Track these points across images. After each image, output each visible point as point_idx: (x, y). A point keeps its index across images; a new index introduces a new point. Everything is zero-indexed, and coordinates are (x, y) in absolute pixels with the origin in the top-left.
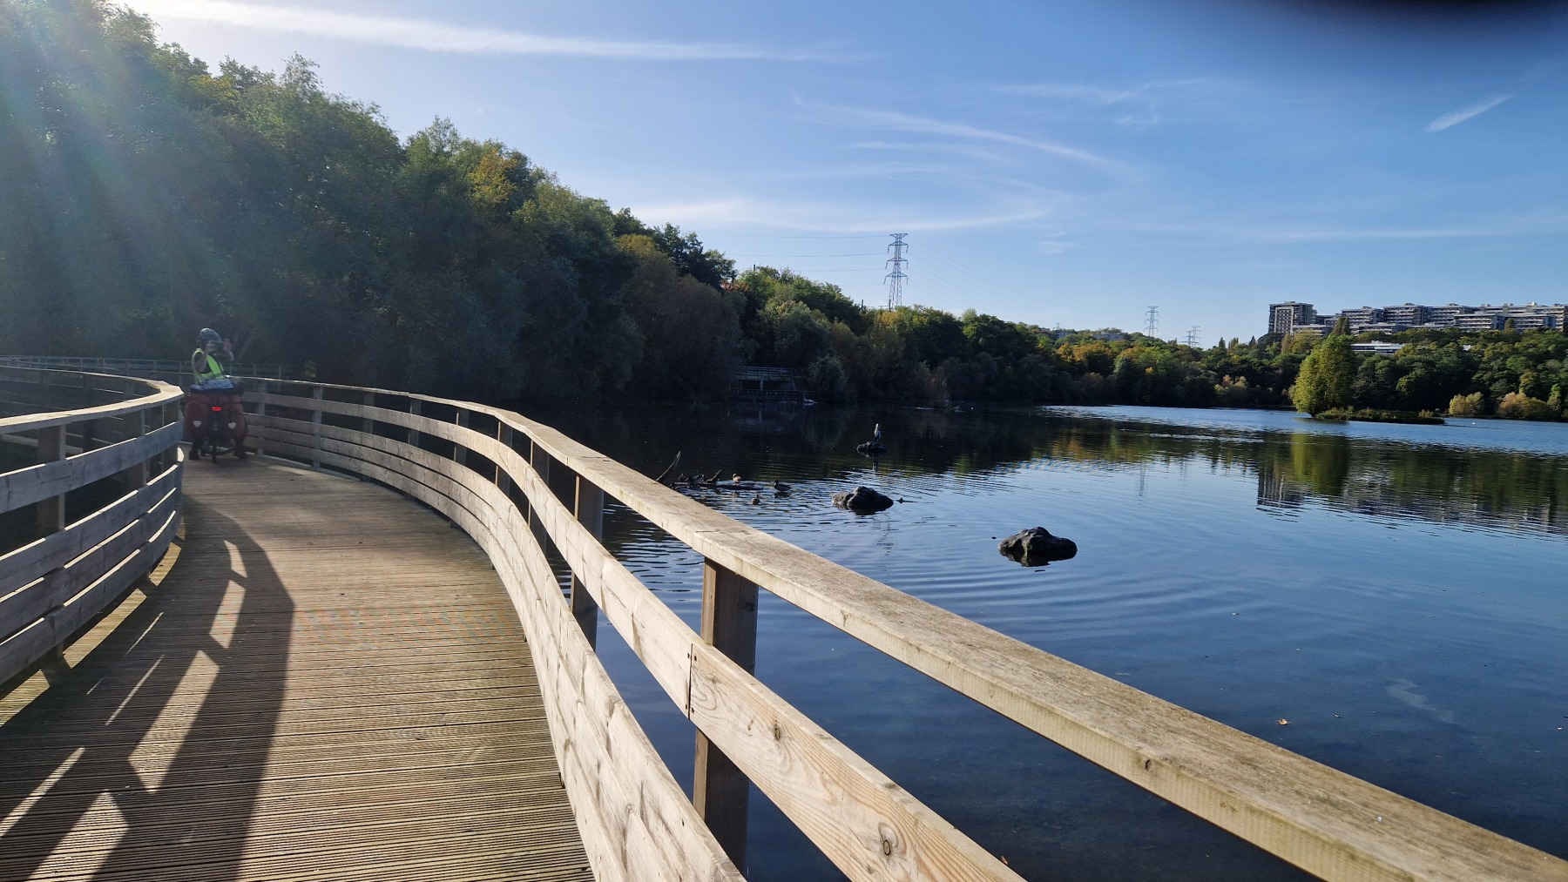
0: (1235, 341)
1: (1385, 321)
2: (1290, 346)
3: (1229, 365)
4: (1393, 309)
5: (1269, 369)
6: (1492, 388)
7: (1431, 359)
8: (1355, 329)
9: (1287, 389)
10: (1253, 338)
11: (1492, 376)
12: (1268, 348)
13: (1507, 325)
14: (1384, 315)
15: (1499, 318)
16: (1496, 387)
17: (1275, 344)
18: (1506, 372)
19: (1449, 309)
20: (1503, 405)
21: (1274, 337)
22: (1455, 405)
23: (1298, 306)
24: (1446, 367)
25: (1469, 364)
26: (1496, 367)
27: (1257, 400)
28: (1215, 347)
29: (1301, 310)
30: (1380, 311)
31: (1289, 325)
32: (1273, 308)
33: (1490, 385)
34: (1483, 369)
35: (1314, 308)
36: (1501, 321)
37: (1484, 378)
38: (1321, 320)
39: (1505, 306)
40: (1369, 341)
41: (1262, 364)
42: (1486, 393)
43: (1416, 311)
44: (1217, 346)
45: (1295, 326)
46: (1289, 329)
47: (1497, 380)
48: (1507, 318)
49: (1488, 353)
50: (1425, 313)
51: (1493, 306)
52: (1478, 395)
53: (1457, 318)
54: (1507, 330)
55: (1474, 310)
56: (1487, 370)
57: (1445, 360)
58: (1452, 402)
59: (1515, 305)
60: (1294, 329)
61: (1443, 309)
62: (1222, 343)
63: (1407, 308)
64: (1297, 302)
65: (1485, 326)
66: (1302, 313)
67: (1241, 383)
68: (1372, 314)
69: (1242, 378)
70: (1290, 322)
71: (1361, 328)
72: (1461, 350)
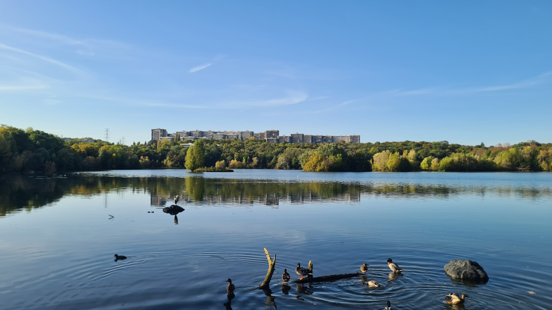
0: (139, 143)
1: (190, 136)
2: (160, 145)
3: (141, 152)
4: (193, 132)
5: (156, 153)
7: (208, 149)
8: (182, 139)
9: (163, 161)
10: (146, 142)
11: (227, 155)
12: (152, 146)
13: (226, 138)
14: (190, 134)
15: (224, 135)
16: (228, 158)
17: (154, 144)
18: (230, 153)
19: (209, 132)
20: (231, 164)
21: (154, 141)
22: (217, 165)
23: (161, 130)
24: (212, 152)
25: (220, 151)
26: (227, 152)
27: (153, 166)
28: (132, 145)
29: (162, 131)
30: (188, 132)
31: (159, 137)
32: (153, 130)
33: (226, 157)
34: (223, 152)
35: (167, 131)
36: (225, 136)
37: (224, 155)
38: (169, 135)
39: (225, 131)
40: (188, 143)
41: (153, 152)
42: (226, 160)
43: (199, 132)
45: (161, 137)
46: (159, 138)
48: (226, 135)
49: (224, 147)
50: (202, 134)
51: (221, 131)
52: (223, 161)
53: (212, 135)
54: (226, 140)
55: (216, 133)
56: (225, 152)
57: (213, 149)
58: (216, 164)
59: (227, 131)
60: (161, 139)
61: (207, 132)
62: (134, 144)
63: (197, 132)
64: (161, 128)
65: (220, 138)
66: (163, 133)
67: (147, 159)
68: (186, 133)
69: (147, 157)
70: (159, 136)
71: (183, 138)
72: (216, 146)
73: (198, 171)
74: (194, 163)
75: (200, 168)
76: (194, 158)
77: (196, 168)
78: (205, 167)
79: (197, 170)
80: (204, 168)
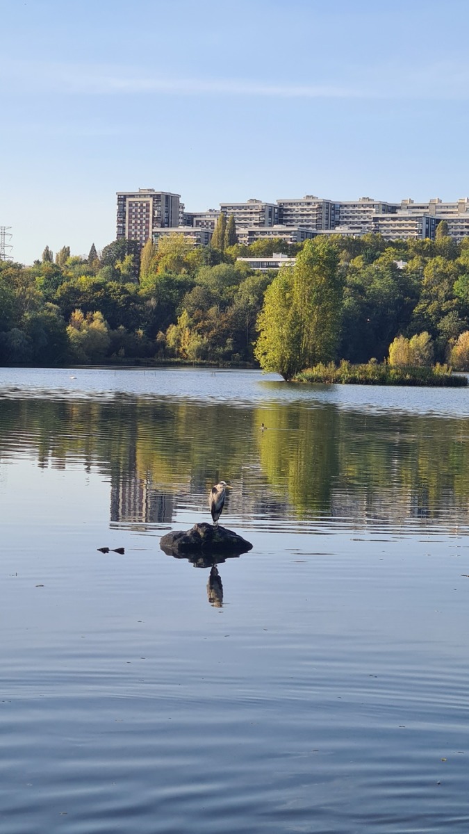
0: (66, 252)
1: (281, 222)
2: (153, 261)
3: (75, 292)
4: (291, 204)
5: (135, 298)
6: (440, 326)
7: (358, 281)
8: (244, 235)
9: (164, 332)
10: (93, 247)
11: (440, 308)
12: (118, 265)
13: (439, 232)
14: (279, 214)
15: (428, 220)
16: (446, 324)
17: (128, 258)
18: (455, 301)
19: (362, 206)
20: (457, 351)
21: (127, 247)
22: (396, 353)
23: (159, 196)
24: (377, 295)
25: (408, 290)
26: (442, 294)
27: (122, 352)
28: (38, 262)
29: (163, 202)
30: (271, 207)
31: (147, 228)
32: (122, 198)
33: (438, 320)
34: (426, 297)
35: (181, 201)
36: (432, 225)
37: (429, 310)
38: (189, 220)
39: (432, 203)
40: (269, 254)
41: (124, 291)
42: (435, 334)
43: (320, 207)
44: (41, 260)
45: (156, 230)
46: (147, 233)
47: (446, 313)
48: (438, 221)
49: (429, 273)
50: (332, 213)
51: (418, 202)
52: (425, 336)
53: (376, 219)
54: (440, 239)
55: (393, 209)
56: (431, 298)
57: (377, 284)
58: (393, 348)
59: (445, 201)
60: (157, 235)
61: (354, 206)
62: (47, 255)
63: (309, 204)
64: (158, 190)
65: (410, 233)
66: (164, 208)
67: (98, 322)
68: (263, 211)
69: (98, 314)
70: (148, 222)
71: (251, 233)
72: (393, 267)
73: (312, 380)
74: (295, 341)
75: (320, 366)
76: (297, 322)
77: (305, 367)
78: (344, 363)
79: (309, 372)
80: (338, 365)
